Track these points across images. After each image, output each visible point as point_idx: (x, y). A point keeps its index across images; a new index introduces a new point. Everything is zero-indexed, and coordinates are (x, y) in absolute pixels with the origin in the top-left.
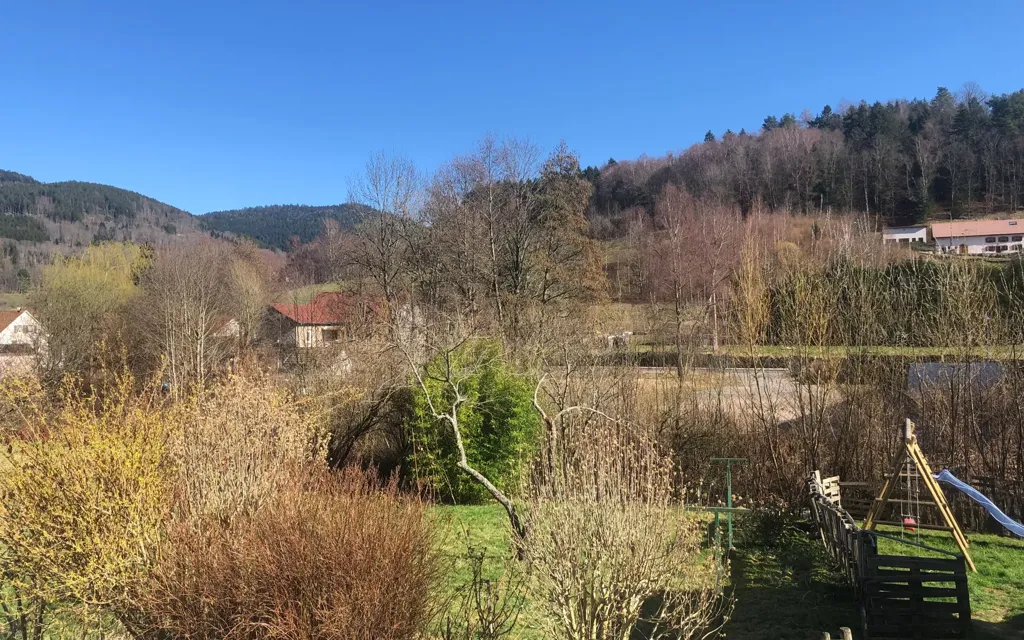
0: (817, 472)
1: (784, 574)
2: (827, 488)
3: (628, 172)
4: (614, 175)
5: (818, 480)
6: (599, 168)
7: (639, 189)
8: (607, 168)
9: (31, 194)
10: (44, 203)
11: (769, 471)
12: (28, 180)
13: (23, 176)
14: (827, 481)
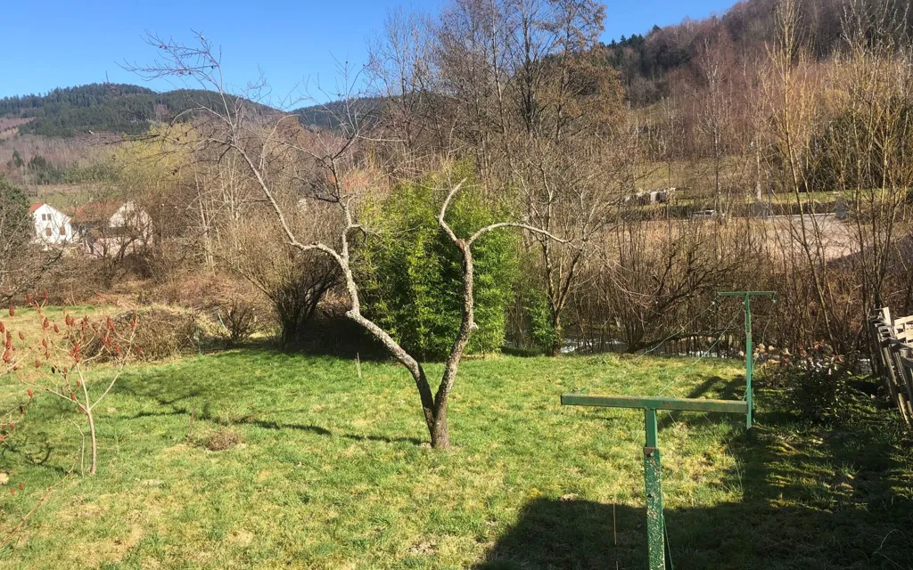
0: (886, 310)
1: (840, 478)
2: (900, 331)
3: (672, 36)
4: (658, 41)
5: (887, 321)
6: (643, 36)
7: (683, 52)
8: (651, 35)
9: (150, 103)
10: (161, 110)
11: (813, 313)
12: (147, 91)
13: (143, 88)
14: (899, 322)
